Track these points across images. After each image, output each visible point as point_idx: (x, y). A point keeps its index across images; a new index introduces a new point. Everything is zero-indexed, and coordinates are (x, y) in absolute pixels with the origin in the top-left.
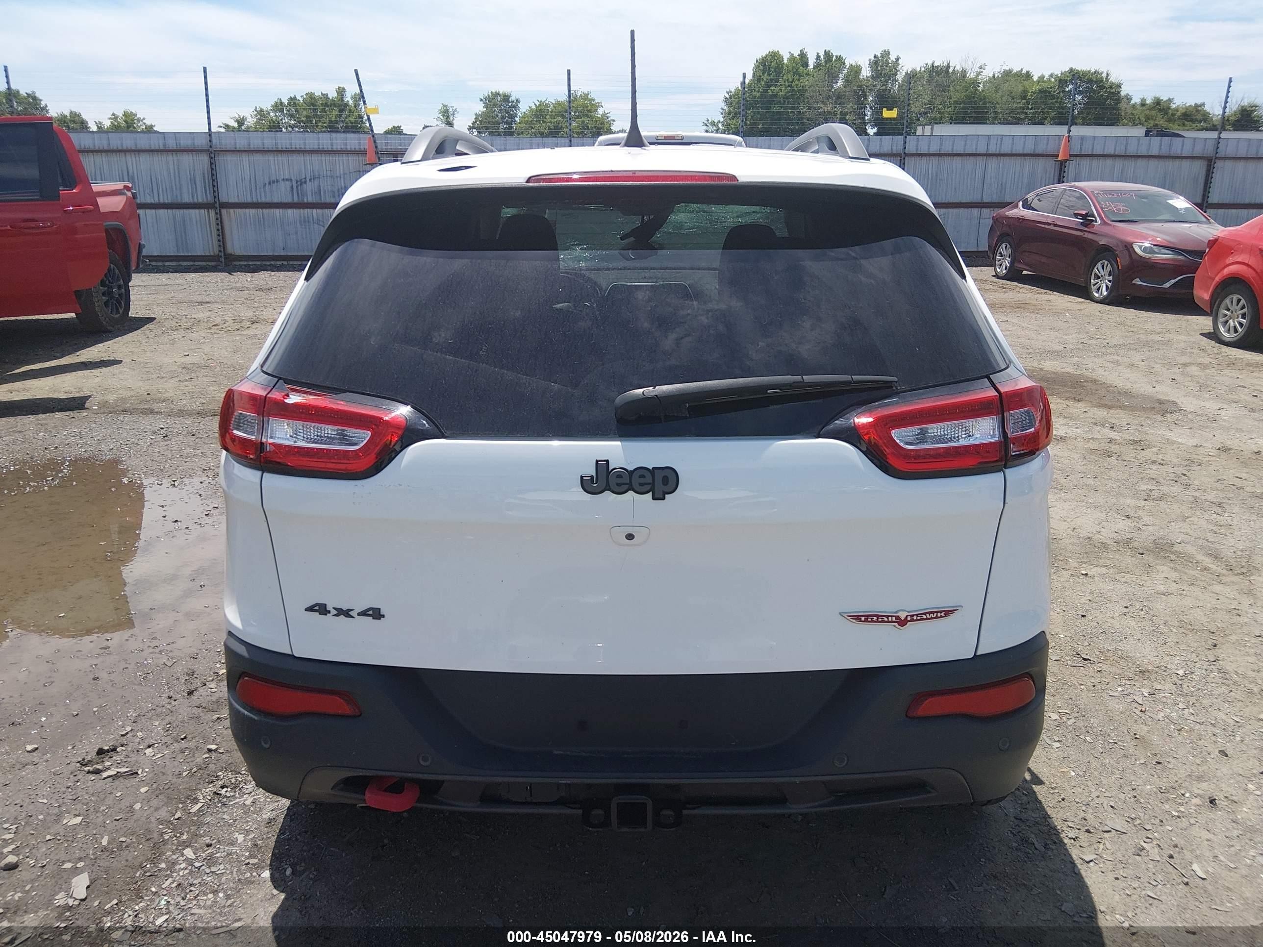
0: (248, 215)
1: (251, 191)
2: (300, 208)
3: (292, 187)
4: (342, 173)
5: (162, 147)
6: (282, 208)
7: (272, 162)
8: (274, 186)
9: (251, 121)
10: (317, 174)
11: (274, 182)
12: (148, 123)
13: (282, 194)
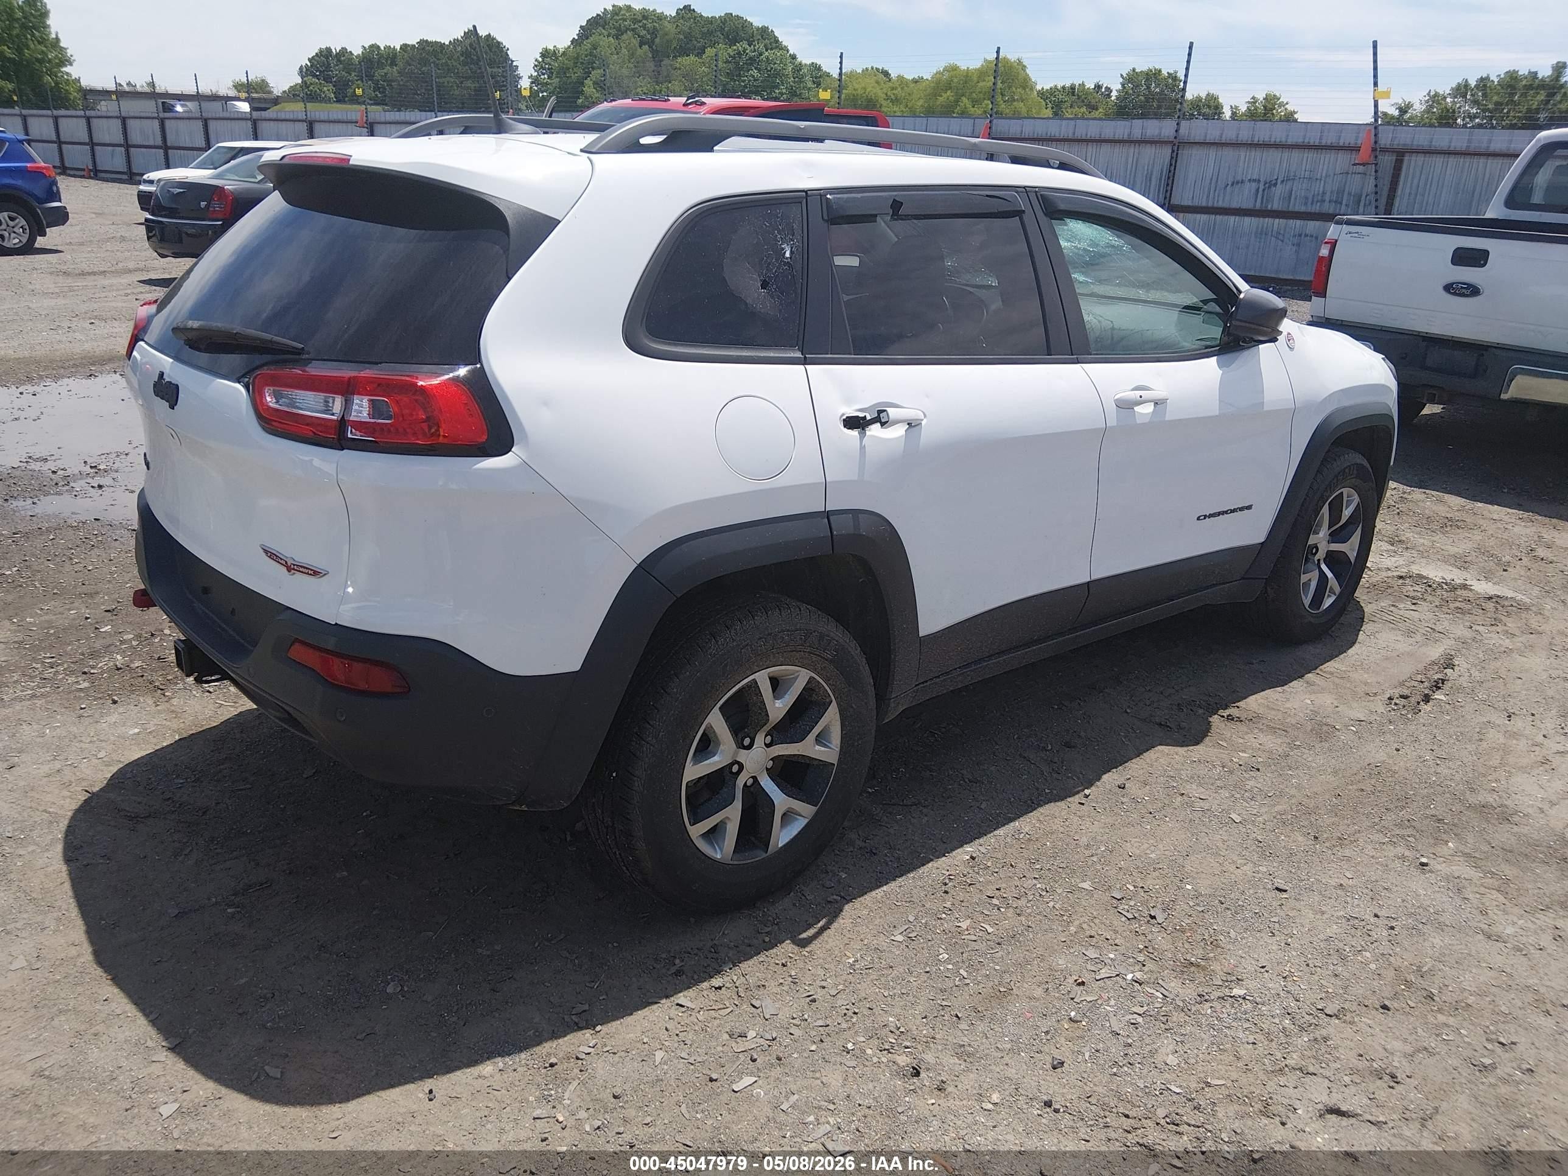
0: (1197, 222)
1: (1210, 189)
2: (1258, 216)
3: (1258, 190)
4: (1324, 175)
5: (1126, 137)
6: (1239, 215)
7: (1242, 158)
8: (1237, 188)
9: (1418, 108)
10: (1292, 174)
11: (1238, 183)
12: (1290, 108)
13: (1243, 198)
